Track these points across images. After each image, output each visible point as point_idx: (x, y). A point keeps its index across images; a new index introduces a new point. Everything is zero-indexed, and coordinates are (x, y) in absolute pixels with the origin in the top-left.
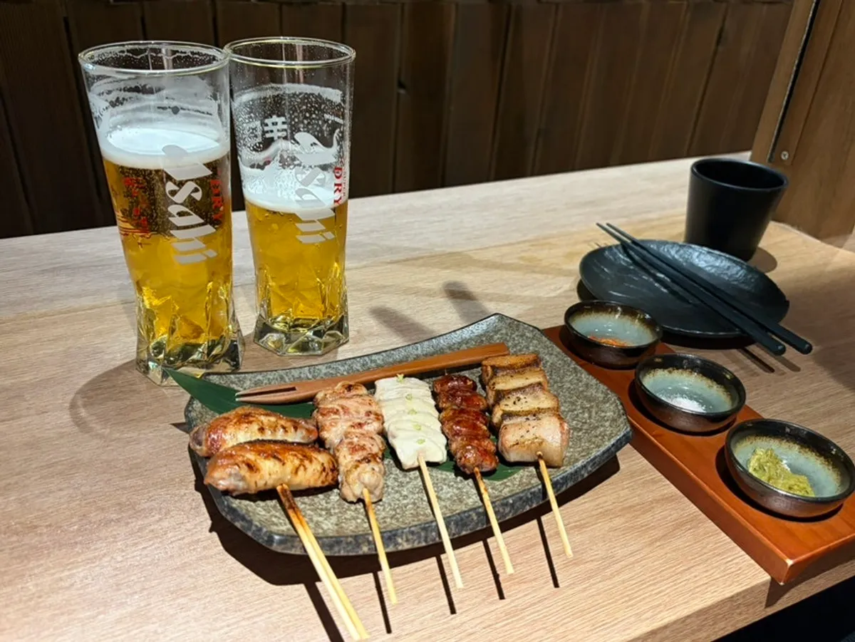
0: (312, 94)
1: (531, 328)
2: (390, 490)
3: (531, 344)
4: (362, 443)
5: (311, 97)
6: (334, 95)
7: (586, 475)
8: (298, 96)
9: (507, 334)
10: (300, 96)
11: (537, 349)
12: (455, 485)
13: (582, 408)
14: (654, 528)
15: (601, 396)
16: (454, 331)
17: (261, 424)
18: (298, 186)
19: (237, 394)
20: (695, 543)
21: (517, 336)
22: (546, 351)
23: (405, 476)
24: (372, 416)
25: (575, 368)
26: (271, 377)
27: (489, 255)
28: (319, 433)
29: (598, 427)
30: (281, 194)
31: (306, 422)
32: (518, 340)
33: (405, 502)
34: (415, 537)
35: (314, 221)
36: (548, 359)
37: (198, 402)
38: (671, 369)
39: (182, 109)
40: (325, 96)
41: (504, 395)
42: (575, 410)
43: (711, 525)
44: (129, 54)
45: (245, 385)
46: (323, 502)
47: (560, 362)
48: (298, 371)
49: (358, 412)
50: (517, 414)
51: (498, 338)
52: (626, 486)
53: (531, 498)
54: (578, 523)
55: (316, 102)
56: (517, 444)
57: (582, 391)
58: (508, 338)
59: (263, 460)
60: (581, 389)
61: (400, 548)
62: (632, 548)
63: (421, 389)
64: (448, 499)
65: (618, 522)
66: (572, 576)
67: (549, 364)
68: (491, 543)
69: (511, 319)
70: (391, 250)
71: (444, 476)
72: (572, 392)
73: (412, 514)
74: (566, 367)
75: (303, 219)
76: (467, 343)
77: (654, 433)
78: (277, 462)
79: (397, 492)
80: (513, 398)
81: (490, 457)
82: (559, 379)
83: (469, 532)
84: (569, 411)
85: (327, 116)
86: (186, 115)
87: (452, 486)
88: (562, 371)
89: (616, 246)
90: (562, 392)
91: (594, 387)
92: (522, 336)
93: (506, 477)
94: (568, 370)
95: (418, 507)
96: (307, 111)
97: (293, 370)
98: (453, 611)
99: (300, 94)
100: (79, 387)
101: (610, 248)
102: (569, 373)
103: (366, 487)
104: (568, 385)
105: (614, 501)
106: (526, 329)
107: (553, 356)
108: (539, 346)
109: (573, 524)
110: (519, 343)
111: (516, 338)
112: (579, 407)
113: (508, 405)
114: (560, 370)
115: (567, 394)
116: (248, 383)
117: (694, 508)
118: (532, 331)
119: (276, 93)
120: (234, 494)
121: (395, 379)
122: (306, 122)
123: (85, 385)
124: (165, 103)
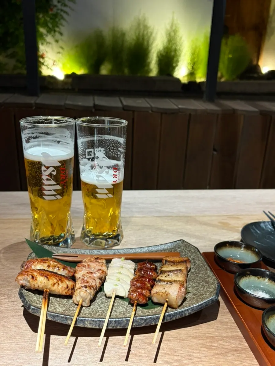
0: (115, 140)
1: (194, 248)
2: (96, 304)
3: (192, 255)
4: (88, 280)
5: (114, 141)
6: (122, 140)
7: (187, 314)
8: (109, 140)
9: (183, 249)
10: (110, 141)
11: (194, 258)
12: (126, 308)
13: (202, 285)
14: (219, 349)
15: (212, 281)
16: (161, 245)
17: (49, 264)
18: (97, 174)
19: (53, 255)
20: (237, 360)
21: (188, 250)
22: (197, 259)
23: (106, 300)
24: (100, 271)
25: (206, 268)
26: (71, 251)
27: (205, 219)
28: (74, 273)
29: (203, 294)
30: (91, 176)
31: (70, 268)
32: (187, 253)
33: (100, 309)
34: (94, 323)
35: (103, 189)
36: (197, 263)
37: (34, 254)
38: (259, 277)
39: (61, 142)
40: (119, 141)
41: (163, 272)
42: (199, 286)
43: (251, 354)
44: (44, 120)
45: (59, 252)
46: (65, 302)
47: (201, 264)
48: (84, 250)
49: (95, 269)
50: (163, 281)
51: (179, 251)
52: (215, 327)
53: (156, 319)
54: (181, 338)
55: (116, 143)
56: (157, 293)
57: (205, 279)
58: (183, 251)
59: (40, 276)
60: (205, 277)
61: (86, 326)
62: (201, 355)
63: (131, 266)
64: (119, 312)
65: (201, 342)
66: (165, 360)
67: (197, 265)
68: (135, 337)
69: (187, 242)
70: (159, 211)
71: (123, 303)
72: (201, 278)
73: (99, 314)
74: (203, 267)
75: (99, 187)
76: (165, 251)
77: (236, 304)
78: (46, 278)
79: (99, 305)
80: (166, 274)
81: (143, 297)
82: (198, 272)
83: (121, 327)
84: (196, 286)
85: (119, 149)
86: (61, 144)
87: (124, 308)
88: (201, 269)
89: (268, 222)
90: (197, 277)
91: (211, 277)
92: (189, 251)
93: (150, 308)
94: (204, 269)
95: (104, 313)
96: (113, 146)
97: (82, 250)
98: (101, 360)
99: (111, 140)
100: (5, 246)
101: (264, 222)
102: (203, 270)
103: (82, 298)
104: (201, 275)
105: (205, 332)
106: (192, 248)
107: (200, 262)
108: (195, 256)
109: (179, 338)
110: (187, 254)
111: (187, 252)
112: (201, 285)
113: (163, 277)
114: (200, 268)
115: (199, 279)
116: (61, 251)
117: (246, 345)
118: (195, 249)
119: (101, 139)
120: (26, 288)
121: (121, 259)
122: (112, 151)
123: (8, 246)
124: (55, 139)
